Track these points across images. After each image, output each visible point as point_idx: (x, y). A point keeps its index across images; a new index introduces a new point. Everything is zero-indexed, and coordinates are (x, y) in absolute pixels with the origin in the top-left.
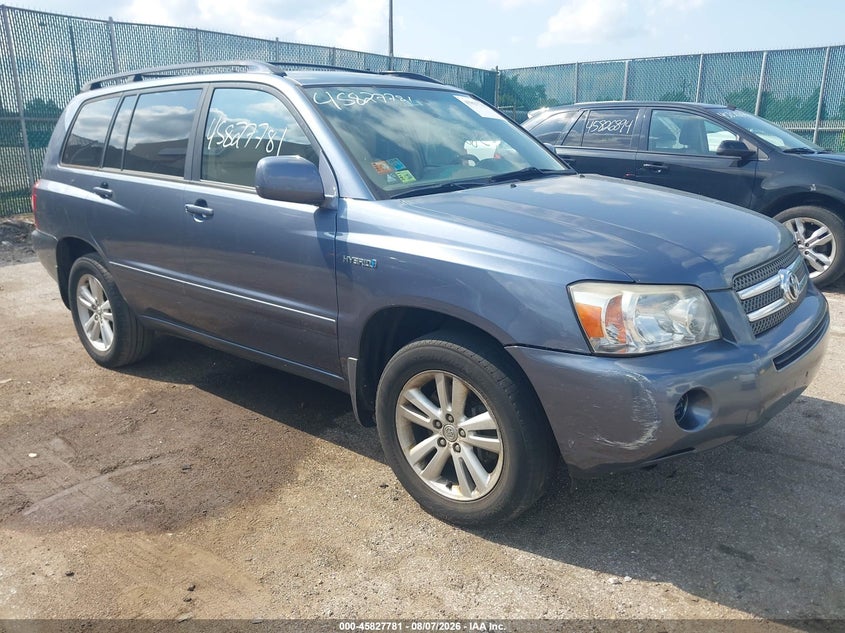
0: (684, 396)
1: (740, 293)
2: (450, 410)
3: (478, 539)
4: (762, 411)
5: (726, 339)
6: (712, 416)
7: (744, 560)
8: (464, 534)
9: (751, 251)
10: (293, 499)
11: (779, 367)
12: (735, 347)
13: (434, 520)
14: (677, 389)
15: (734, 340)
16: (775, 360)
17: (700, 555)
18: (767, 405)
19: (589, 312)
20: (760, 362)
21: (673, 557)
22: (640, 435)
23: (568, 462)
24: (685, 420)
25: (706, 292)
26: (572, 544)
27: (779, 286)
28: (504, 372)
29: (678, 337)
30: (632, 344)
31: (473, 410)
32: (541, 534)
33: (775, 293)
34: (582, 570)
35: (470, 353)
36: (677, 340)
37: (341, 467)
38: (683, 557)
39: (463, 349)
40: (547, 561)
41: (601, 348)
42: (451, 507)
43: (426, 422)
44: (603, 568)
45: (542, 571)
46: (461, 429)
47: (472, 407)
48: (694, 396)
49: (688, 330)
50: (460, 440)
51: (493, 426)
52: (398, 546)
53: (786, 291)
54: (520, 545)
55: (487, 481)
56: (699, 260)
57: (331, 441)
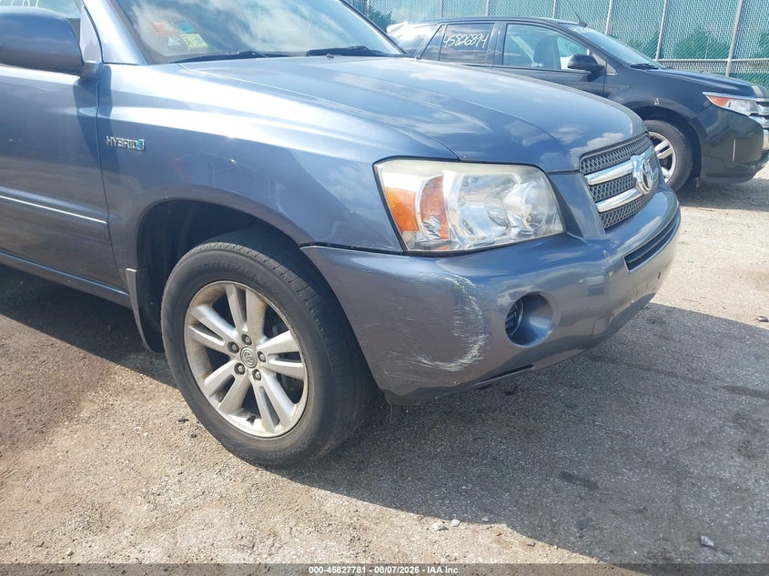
0: (518, 303)
1: (588, 177)
2: (245, 329)
3: (284, 481)
4: (611, 318)
5: (571, 233)
6: (552, 327)
7: (586, 489)
8: (268, 476)
9: (600, 136)
10: (67, 441)
11: (631, 266)
12: (581, 243)
13: (235, 460)
14: (511, 295)
15: (581, 235)
16: (627, 258)
17: (540, 485)
18: (617, 312)
19: (401, 199)
20: (610, 260)
21: (509, 491)
22: (463, 353)
23: (381, 387)
24: (518, 332)
25: (547, 174)
26: (395, 482)
27: (631, 174)
28: (304, 279)
29: (515, 231)
30: (457, 240)
31: (274, 329)
32: (360, 470)
33: (626, 182)
34: (403, 514)
35: (262, 257)
36: (513, 235)
37: (136, 399)
38: (520, 490)
39: (254, 253)
40: (362, 505)
41: (417, 245)
42: (253, 445)
43: (220, 345)
44: (426, 510)
45: (355, 519)
46: (260, 353)
47: (272, 326)
48: (530, 303)
49: (525, 222)
50: (260, 365)
51: (295, 348)
52: (184, 496)
53: (639, 180)
54: (333, 486)
55: (292, 412)
56: (544, 137)
57: (132, 369)
